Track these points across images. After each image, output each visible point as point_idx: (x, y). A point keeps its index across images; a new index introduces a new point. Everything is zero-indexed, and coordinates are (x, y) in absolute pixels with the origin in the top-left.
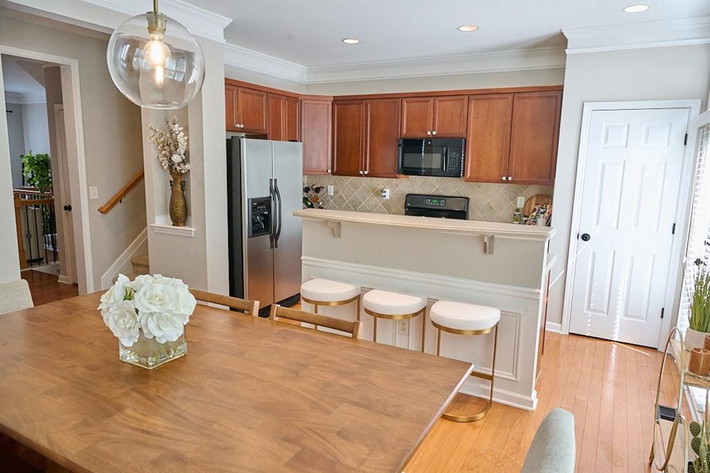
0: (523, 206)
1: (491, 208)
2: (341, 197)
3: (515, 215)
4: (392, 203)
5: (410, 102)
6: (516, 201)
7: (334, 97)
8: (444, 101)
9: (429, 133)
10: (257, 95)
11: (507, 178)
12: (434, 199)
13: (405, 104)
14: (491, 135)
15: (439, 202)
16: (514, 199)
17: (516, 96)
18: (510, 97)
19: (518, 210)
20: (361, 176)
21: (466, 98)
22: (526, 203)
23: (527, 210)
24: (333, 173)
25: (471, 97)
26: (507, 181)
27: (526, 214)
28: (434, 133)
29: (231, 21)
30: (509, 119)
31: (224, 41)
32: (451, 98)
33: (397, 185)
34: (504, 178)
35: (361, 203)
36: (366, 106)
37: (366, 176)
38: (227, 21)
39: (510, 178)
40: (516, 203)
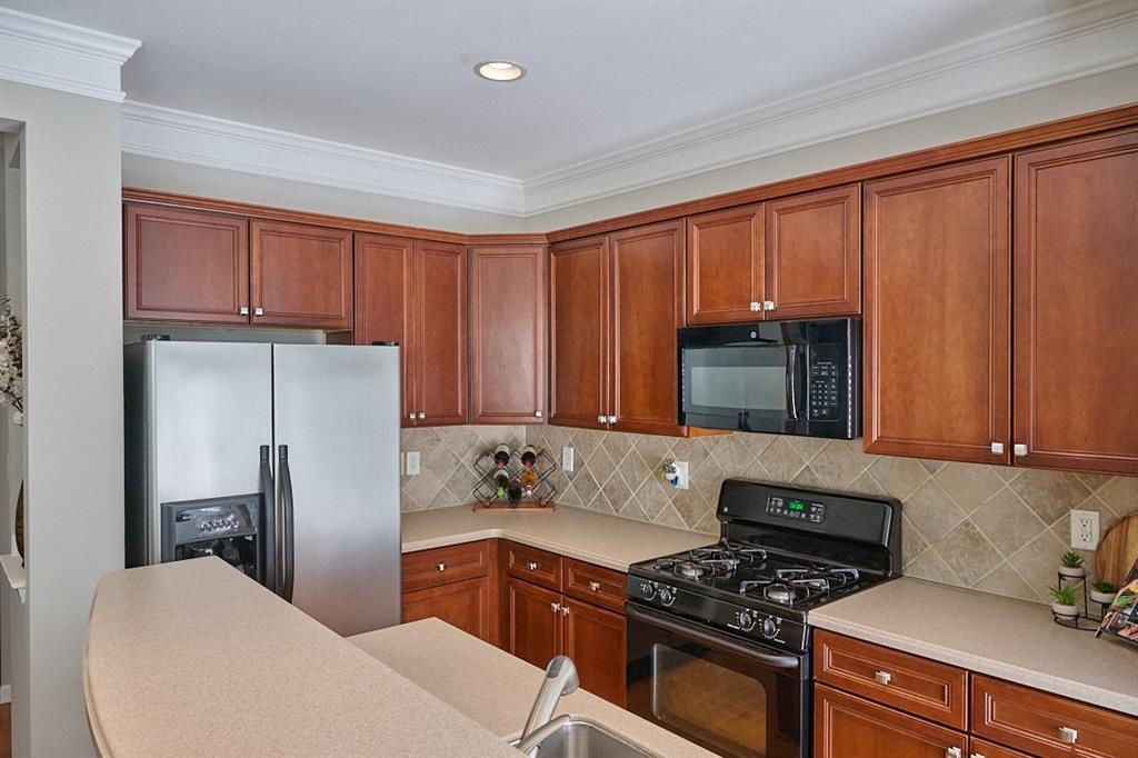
0: (1093, 546)
1: (977, 540)
2: (588, 477)
3: (1061, 576)
4: (696, 502)
5: (708, 224)
6: (1067, 525)
7: (547, 235)
8: (792, 209)
9: (755, 306)
10: (317, 237)
11: (1010, 448)
12: (793, 500)
13: (696, 231)
14: (942, 301)
15: (807, 510)
16: (1058, 517)
17: (1023, 160)
18: (1002, 166)
19: (1072, 560)
20: (603, 427)
21: (855, 191)
22: (1105, 536)
23: (1112, 561)
24: (552, 421)
25: (867, 188)
26: (1009, 459)
27: (1109, 578)
28: (770, 306)
29: (139, 44)
30: (1003, 242)
31: (120, 97)
32: (813, 198)
33: (707, 454)
34: (997, 448)
35: (627, 495)
36: (611, 248)
37: (614, 427)
38: (127, 47)
39: (1020, 449)
40: (1065, 533)
